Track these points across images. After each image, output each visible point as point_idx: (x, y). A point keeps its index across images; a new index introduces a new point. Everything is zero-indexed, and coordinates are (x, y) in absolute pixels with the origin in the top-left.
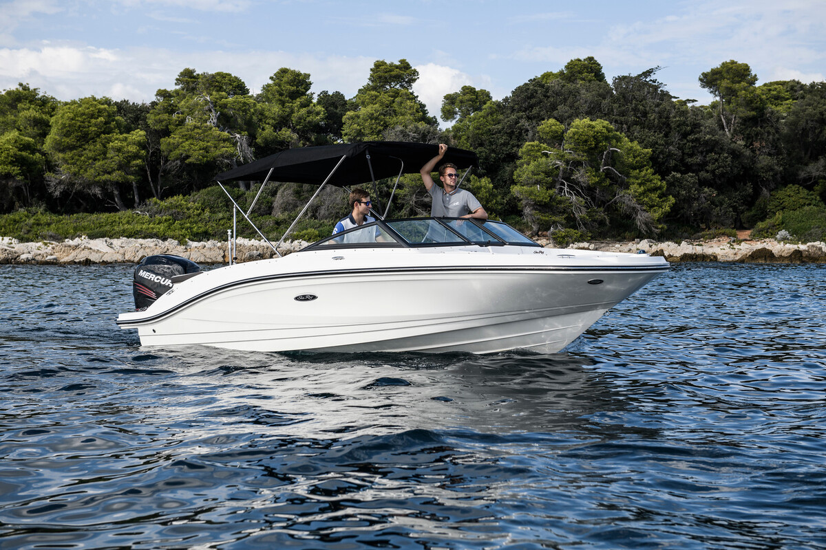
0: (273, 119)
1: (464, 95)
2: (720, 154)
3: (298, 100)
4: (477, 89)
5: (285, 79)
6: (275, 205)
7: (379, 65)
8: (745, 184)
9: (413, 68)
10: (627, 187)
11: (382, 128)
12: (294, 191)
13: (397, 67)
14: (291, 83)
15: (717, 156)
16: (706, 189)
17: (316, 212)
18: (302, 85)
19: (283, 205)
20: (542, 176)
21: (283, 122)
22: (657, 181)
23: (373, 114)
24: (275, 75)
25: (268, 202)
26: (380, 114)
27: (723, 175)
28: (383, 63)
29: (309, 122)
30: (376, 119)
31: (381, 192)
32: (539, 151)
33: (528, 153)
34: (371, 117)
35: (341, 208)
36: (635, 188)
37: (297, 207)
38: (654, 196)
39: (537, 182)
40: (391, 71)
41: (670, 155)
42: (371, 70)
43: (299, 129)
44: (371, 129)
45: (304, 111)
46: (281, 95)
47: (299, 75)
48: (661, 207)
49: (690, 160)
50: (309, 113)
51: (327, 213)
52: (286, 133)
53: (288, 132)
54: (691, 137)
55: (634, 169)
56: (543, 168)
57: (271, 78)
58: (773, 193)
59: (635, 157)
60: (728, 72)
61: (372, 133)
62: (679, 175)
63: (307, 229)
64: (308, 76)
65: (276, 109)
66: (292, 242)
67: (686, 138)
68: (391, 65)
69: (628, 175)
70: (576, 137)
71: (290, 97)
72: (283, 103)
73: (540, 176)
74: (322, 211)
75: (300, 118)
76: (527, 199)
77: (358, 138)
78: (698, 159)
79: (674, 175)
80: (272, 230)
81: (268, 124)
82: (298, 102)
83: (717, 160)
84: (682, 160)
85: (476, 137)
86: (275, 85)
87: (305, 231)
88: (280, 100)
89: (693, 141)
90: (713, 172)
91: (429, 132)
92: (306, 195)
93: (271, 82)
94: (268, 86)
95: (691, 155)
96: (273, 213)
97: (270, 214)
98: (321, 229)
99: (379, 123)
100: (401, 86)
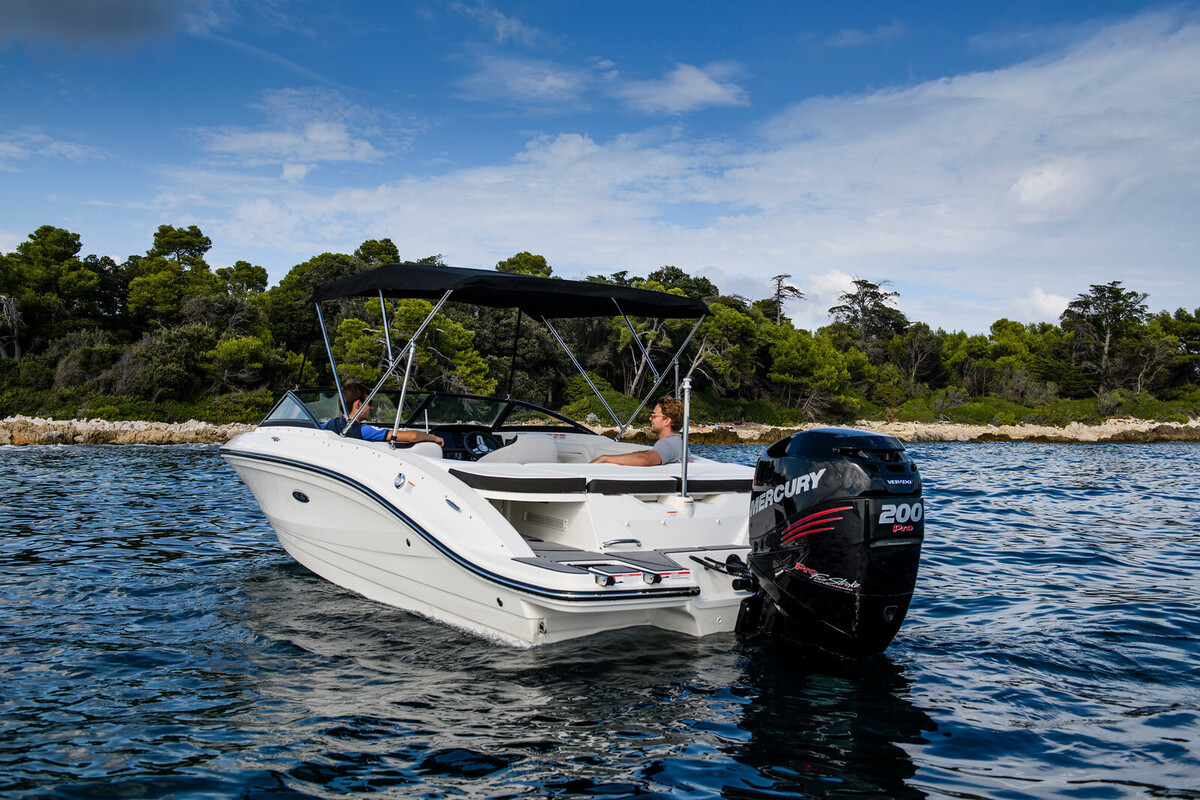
0: (35, 281)
1: (239, 270)
2: (528, 339)
3: (66, 262)
4: (253, 266)
5: (50, 238)
6: (57, 378)
7: (165, 231)
8: (548, 369)
9: (204, 236)
10: (453, 368)
11: (176, 297)
12: (81, 361)
13: (187, 233)
14: (57, 242)
15: (526, 341)
16: (519, 373)
17: (111, 387)
18: (71, 246)
19: (68, 379)
20: (366, 354)
21: (47, 285)
22: (482, 363)
23: (166, 282)
24: (36, 232)
25: (47, 375)
26: (175, 282)
27: (531, 359)
28: (170, 228)
29: (80, 287)
30: (170, 287)
31: (188, 366)
32: (359, 328)
33: (348, 329)
34: (164, 284)
35: (141, 384)
36: (463, 369)
37: (85, 380)
38: (480, 377)
39: (363, 360)
40: (182, 237)
41: (485, 338)
42: (155, 235)
43: (66, 295)
44: (165, 297)
45: (74, 274)
46: (45, 255)
47: (66, 234)
48: (486, 388)
49: (502, 344)
50: (80, 277)
51: (124, 388)
52: (52, 298)
53: (54, 297)
54: (504, 321)
55: (459, 350)
56: (367, 345)
57: (31, 236)
58: (570, 378)
59: (460, 339)
60: (526, 262)
61: (165, 302)
62: (495, 358)
63: (103, 406)
64: (77, 237)
65: (39, 271)
66: (88, 421)
67: (498, 322)
68: (180, 230)
69: (452, 356)
70: (408, 315)
71: (56, 259)
72: (47, 265)
73: (365, 355)
74: (119, 387)
75: (69, 283)
76: (353, 378)
77: (148, 307)
78: (510, 343)
79: (491, 359)
80: (58, 407)
81: (29, 287)
82: (66, 264)
83: (526, 345)
84: (494, 344)
85: (275, 312)
86: (37, 244)
87: (101, 409)
88: (44, 261)
89: (505, 326)
90: (523, 356)
91: (236, 304)
92: (95, 367)
93: (31, 241)
94: (27, 245)
95: (503, 340)
96: (54, 387)
97: (50, 388)
98: (120, 406)
99: (173, 292)
100: (192, 254)
